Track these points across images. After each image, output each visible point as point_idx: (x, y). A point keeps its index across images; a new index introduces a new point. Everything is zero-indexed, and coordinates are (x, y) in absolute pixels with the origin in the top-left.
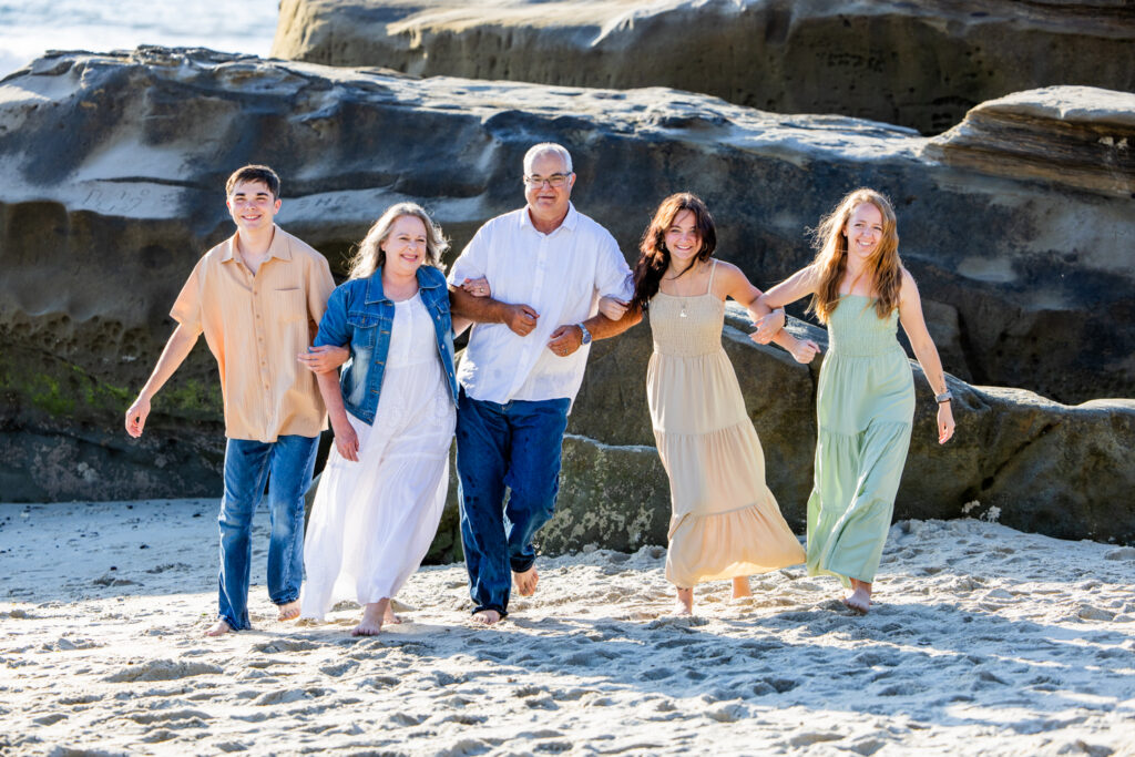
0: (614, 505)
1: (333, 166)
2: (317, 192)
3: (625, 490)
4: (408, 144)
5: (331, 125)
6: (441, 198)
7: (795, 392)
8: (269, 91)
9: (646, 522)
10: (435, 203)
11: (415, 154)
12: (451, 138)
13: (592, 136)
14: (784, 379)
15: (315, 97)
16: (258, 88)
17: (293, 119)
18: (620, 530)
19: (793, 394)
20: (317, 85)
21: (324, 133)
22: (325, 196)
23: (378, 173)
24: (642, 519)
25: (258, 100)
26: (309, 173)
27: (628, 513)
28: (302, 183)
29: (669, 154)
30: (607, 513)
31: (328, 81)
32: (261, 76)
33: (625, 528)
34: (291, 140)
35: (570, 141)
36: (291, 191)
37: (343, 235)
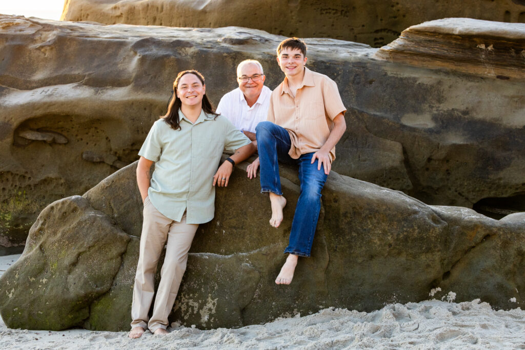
0: (191, 295)
1: (51, 71)
2: (42, 86)
3: (198, 285)
4: (92, 58)
5: (52, 49)
6: (108, 87)
8: (22, 33)
9: (212, 308)
10: (105, 90)
11: (95, 64)
12: (115, 54)
13: (191, 50)
15: (45, 34)
16: (15, 31)
17: (32, 46)
18: (195, 312)
20: (46, 29)
21: (48, 53)
22: (45, 89)
23: (74, 74)
24: (210, 305)
25: (14, 37)
26: (39, 76)
27: (200, 301)
28: (36, 82)
29: (235, 59)
30: (186, 300)
31: (52, 26)
32: (18, 25)
33: (198, 312)
34: (30, 59)
35: (180, 54)
36: (28, 86)
37: (54, 110)
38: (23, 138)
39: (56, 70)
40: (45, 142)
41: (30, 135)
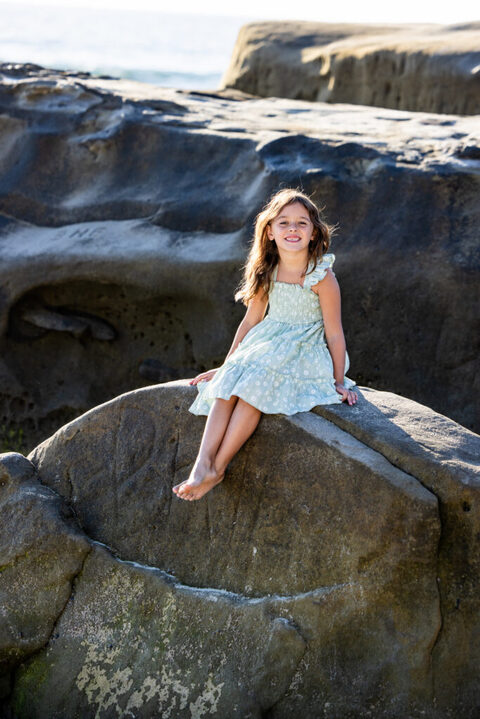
0: (179, 671)
1: (101, 192)
2: (79, 221)
3: (192, 653)
4: (180, 170)
5: (108, 148)
6: (198, 232)
7: (415, 536)
8: (62, 109)
9: (212, 701)
10: (189, 239)
11: (183, 183)
12: (226, 164)
13: (372, 166)
14: (402, 517)
15: (104, 116)
16: (51, 106)
17: (74, 140)
18: (182, 707)
19: (411, 538)
20: (109, 104)
21: (101, 155)
22: (81, 227)
23: (140, 202)
24: (208, 696)
25: (46, 117)
27: (193, 685)
28: (66, 212)
29: (456, 189)
30: (169, 681)
31: (119, 98)
32: (58, 93)
33: (188, 706)
34: (66, 164)
35: (349, 172)
36: (52, 220)
37: (87, 273)
38: (28, 324)
39: (109, 190)
40: (71, 335)
41: (42, 321)
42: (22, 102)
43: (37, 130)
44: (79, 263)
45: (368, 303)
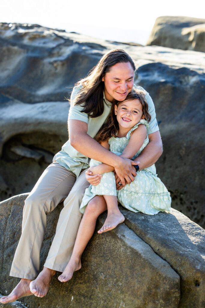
2: (44, 101)
5: (63, 65)
8: (44, 45)
13: (193, 80)
15: (64, 49)
16: (40, 43)
17: (47, 60)
20: (67, 43)
21: (59, 68)
25: (35, 49)
26: (44, 91)
28: (38, 96)
31: (72, 41)
32: (44, 37)
34: (42, 72)
35: (181, 82)
36: (30, 100)
37: (44, 128)
38: (14, 153)
39: (60, 87)
40: (33, 160)
41: (20, 151)
42: (26, 41)
43: (30, 54)
44: (39, 123)
45: (184, 152)
